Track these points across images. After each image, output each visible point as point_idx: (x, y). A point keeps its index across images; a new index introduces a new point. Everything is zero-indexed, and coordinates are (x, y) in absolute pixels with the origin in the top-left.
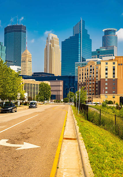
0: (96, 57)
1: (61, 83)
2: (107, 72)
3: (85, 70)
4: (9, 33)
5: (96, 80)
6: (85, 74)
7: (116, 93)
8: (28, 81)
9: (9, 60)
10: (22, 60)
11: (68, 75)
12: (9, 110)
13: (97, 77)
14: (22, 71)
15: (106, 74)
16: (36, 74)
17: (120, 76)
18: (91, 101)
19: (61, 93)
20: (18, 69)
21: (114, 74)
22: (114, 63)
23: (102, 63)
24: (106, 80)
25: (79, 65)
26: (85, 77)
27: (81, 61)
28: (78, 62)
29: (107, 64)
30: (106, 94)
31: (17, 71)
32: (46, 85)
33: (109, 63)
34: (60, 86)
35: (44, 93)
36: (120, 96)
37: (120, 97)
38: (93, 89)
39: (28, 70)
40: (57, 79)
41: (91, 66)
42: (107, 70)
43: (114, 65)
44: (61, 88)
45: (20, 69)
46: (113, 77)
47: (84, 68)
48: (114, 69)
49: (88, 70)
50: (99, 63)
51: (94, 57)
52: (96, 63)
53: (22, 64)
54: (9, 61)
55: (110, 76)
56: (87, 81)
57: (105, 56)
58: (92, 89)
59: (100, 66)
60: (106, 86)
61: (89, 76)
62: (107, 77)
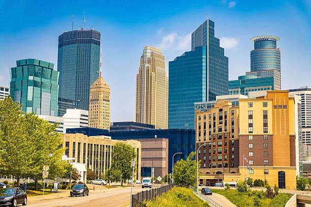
0: (237, 91)
1: (165, 143)
2: (251, 121)
3: (210, 118)
4: (68, 46)
5: (231, 139)
6: (210, 127)
7: (271, 163)
8: (97, 139)
9: (66, 98)
10: (91, 97)
11: (180, 128)
12: (6, 202)
13: (233, 131)
14: (90, 120)
15: (251, 125)
16: (118, 126)
17: (278, 130)
18: (221, 180)
19: (165, 164)
20: (82, 115)
21: (265, 125)
22: (265, 105)
23: (241, 103)
24: (251, 138)
25: (202, 107)
26: (210, 132)
27: (206, 100)
28: (201, 101)
29: (251, 105)
30: (251, 165)
31: (81, 119)
32: (127, 149)
33: (255, 103)
34: (161, 149)
35: (122, 165)
36: (279, 170)
37: (279, 173)
38: (226, 157)
39: (103, 117)
40: (156, 136)
41: (221, 110)
42: (251, 117)
43: (265, 109)
44: (165, 154)
45: (87, 116)
46: (264, 132)
47: (207, 115)
48: (265, 117)
49: (214, 118)
50: (236, 104)
51: (234, 92)
52: (231, 104)
53: (90, 105)
54: (66, 100)
55: (258, 130)
56: (214, 139)
57: (256, 90)
58: (223, 156)
59: (238, 110)
60: (251, 150)
61: (217, 130)
62: (252, 132)
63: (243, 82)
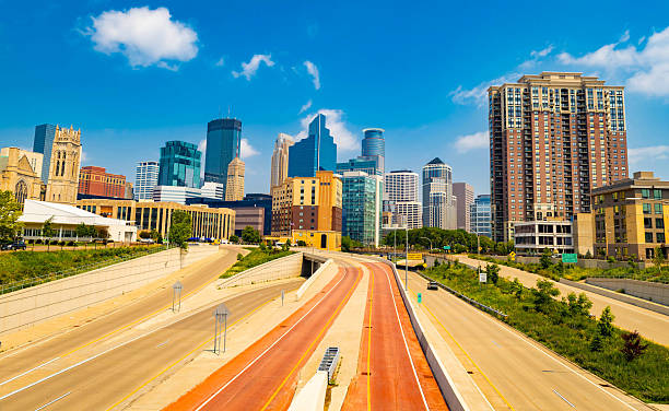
1: (261, 211)
2: (302, 195)
7: (316, 228)
9: (211, 173)
10: (228, 173)
14: (227, 192)
15: (302, 198)
17: (323, 202)
21: (313, 198)
22: (314, 182)
24: (302, 208)
29: (303, 182)
30: (301, 229)
31: (216, 190)
33: (306, 181)
34: (258, 216)
36: (322, 234)
40: (255, 205)
42: (302, 191)
43: (313, 185)
44: (261, 220)
46: (312, 204)
48: (313, 192)
53: (228, 180)
54: (211, 175)
55: (308, 202)
60: (301, 217)
62: (303, 203)
63: (353, 164)
